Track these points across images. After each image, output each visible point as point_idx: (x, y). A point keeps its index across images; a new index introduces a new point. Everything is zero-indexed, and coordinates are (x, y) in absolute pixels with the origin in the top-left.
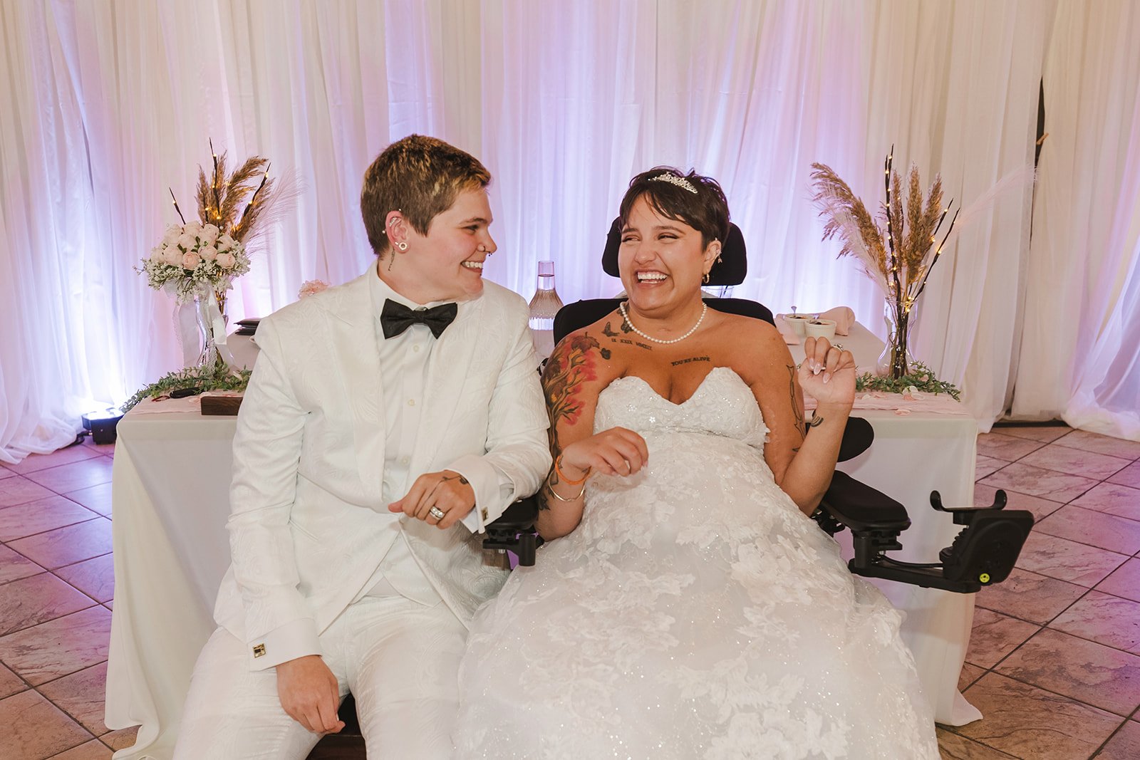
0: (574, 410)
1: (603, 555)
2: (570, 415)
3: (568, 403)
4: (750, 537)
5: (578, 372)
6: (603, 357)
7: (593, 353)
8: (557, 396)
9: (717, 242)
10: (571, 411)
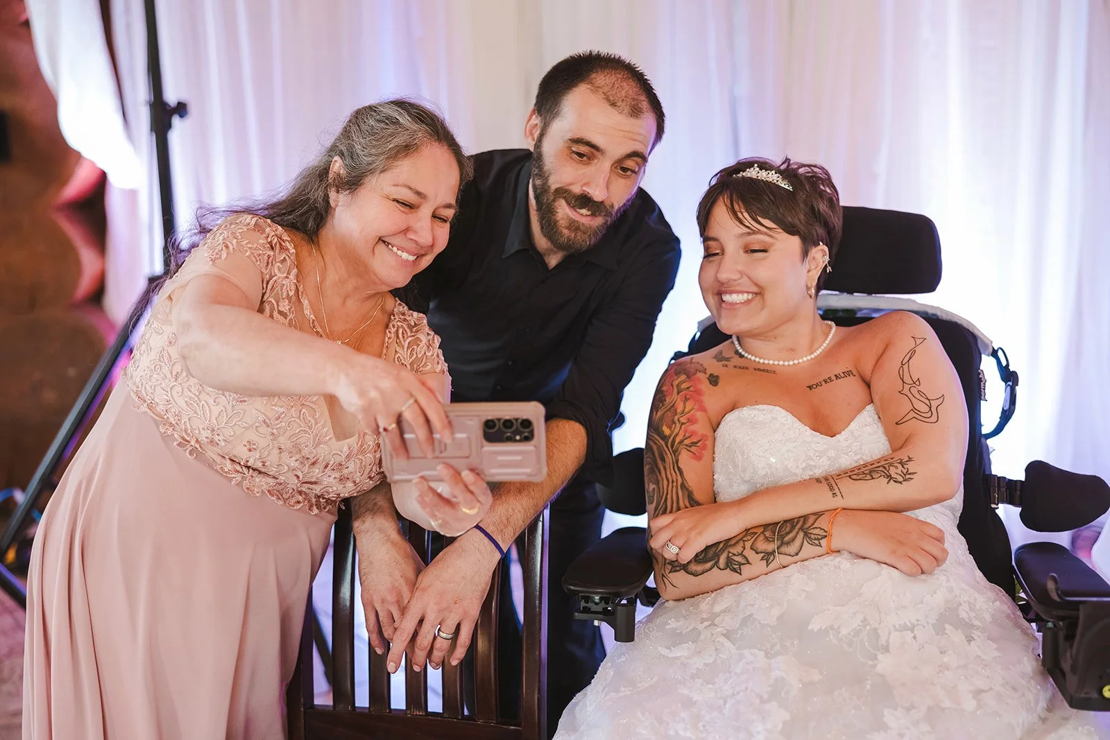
0: (697, 443)
1: (719, 630)
2: (693, 449)
3: (687, 435)
4: (909, 625)
5: (686, 399)
6: (710, 383)
7: (699, 379)
8: (669, 427)
9: (823, 247)
10: (694, 444)
